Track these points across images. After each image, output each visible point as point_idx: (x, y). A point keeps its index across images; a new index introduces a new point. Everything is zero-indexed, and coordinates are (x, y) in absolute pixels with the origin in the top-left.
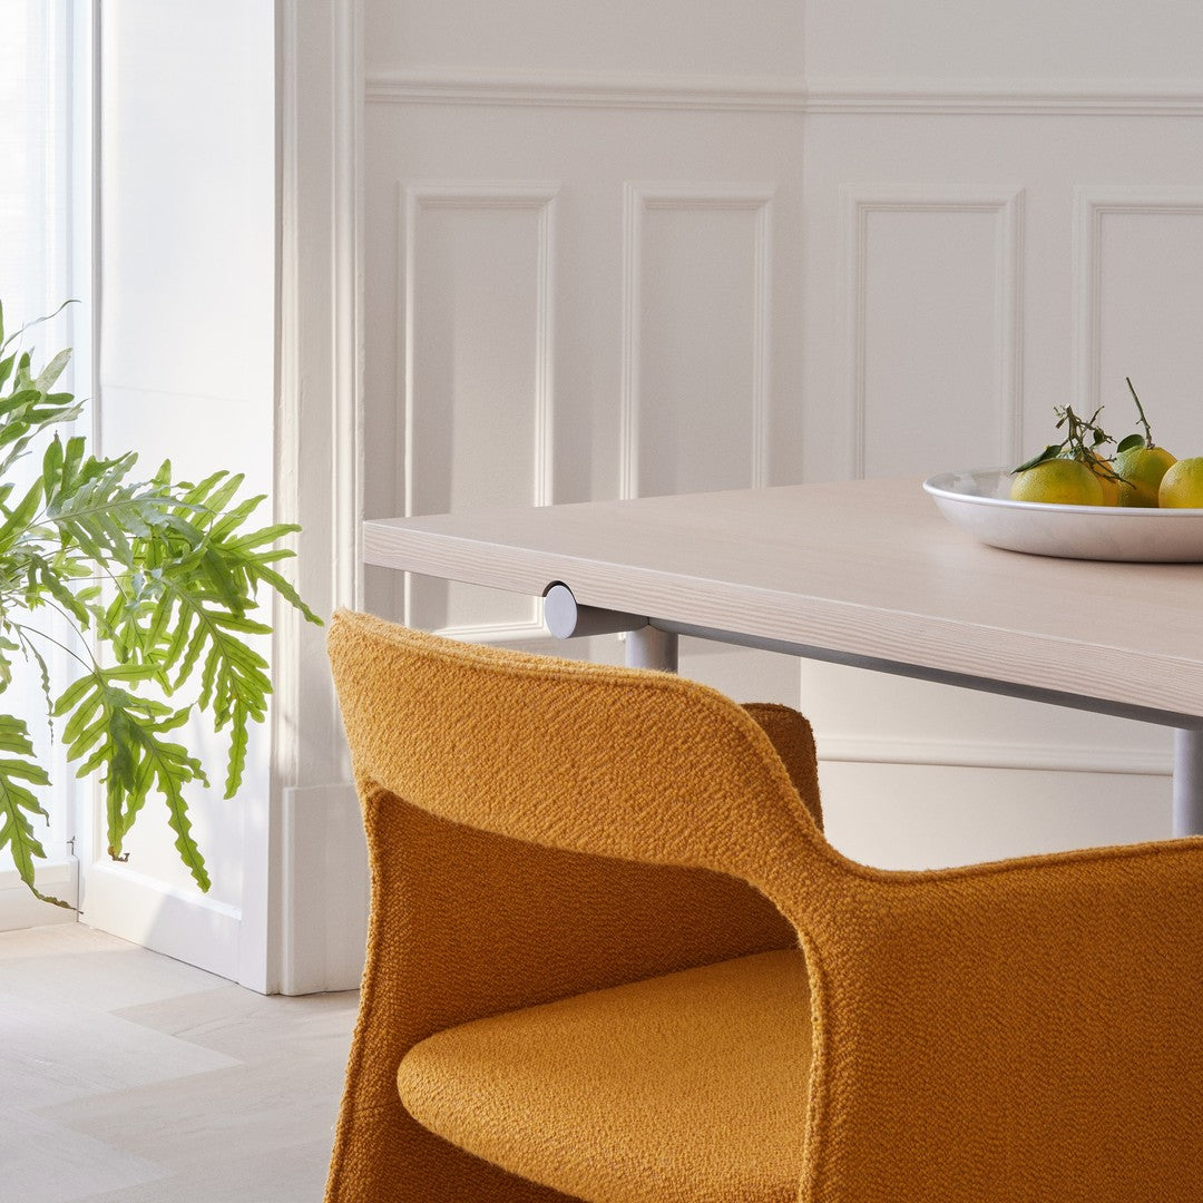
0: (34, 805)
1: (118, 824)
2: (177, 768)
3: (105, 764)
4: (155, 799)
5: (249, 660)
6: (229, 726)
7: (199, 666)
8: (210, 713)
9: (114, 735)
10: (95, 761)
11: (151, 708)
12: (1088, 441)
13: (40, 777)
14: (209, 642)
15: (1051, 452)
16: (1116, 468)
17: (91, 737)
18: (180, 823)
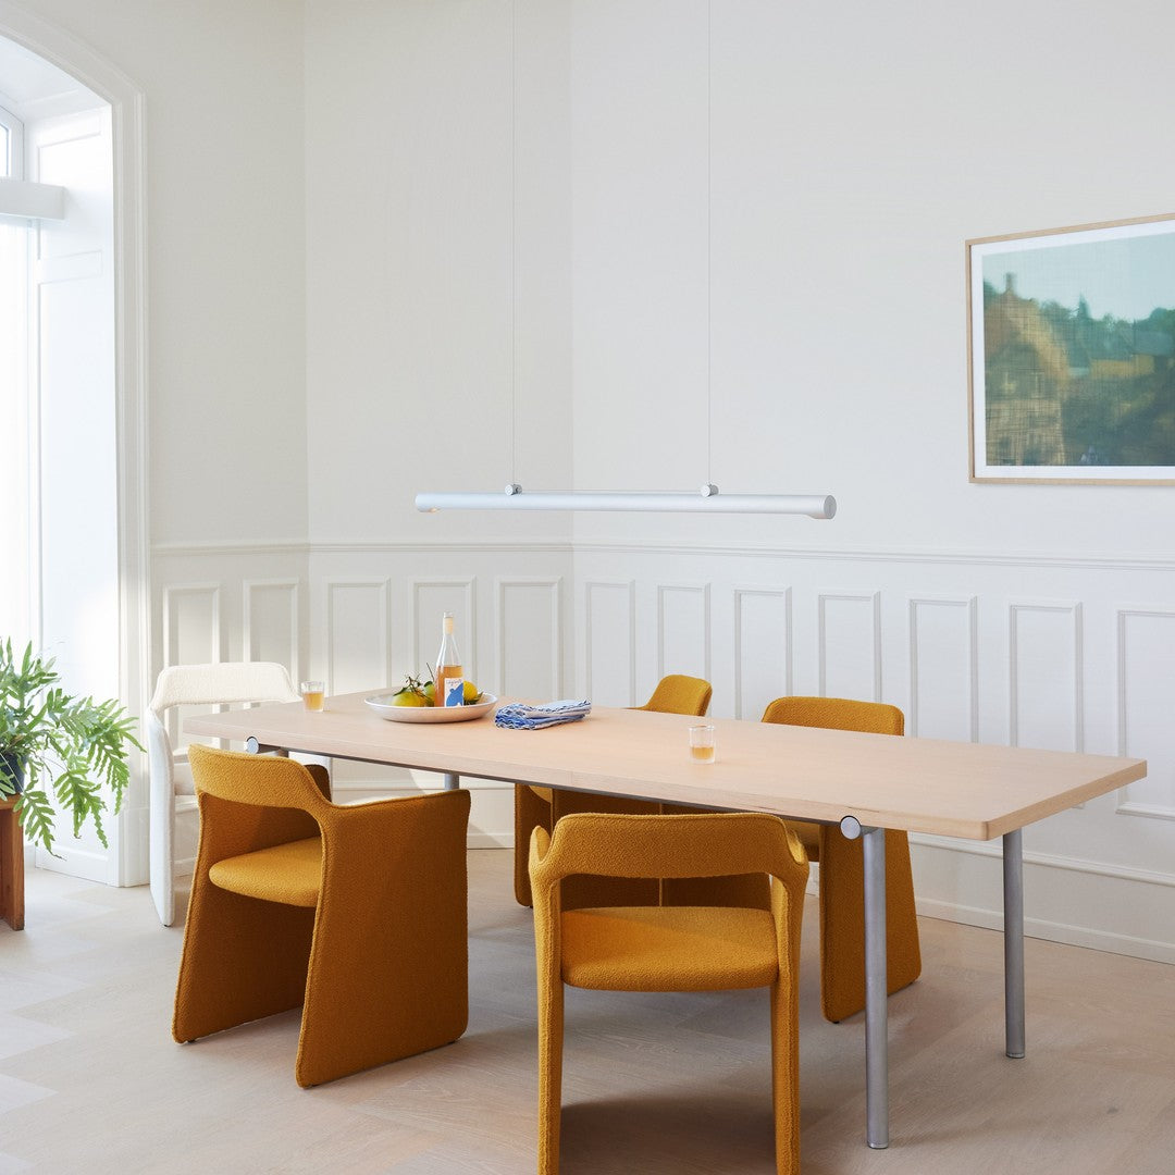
0: (50, 822)
1: (77, 825)
2: (96, 804)
3: (73, 805)
4: (90, 815)
5: (122, 767)
6: (116, 790)
7: (106, 769)
8: (110, 785)
9: (75, 794)
10: (69, 803)
11: (89, 784)
12: (416, 685)
13: (52, 812)
14: (109, 760)
15: (404, 689)
16: (424, 693)
17: (66, 795)
18: (98, 825)
